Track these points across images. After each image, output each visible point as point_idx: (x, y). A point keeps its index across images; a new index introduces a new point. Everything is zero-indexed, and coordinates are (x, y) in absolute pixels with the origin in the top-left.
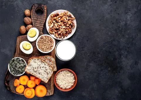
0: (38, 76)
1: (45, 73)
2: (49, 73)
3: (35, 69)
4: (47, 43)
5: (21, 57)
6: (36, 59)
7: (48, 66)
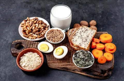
0: (90, 38)
1: (86, 32)
2: (85, 29)
3: (84, 41)
4: (54, 34)
5: (72, 56)
6: (72, 40)
7: (79, 30)
